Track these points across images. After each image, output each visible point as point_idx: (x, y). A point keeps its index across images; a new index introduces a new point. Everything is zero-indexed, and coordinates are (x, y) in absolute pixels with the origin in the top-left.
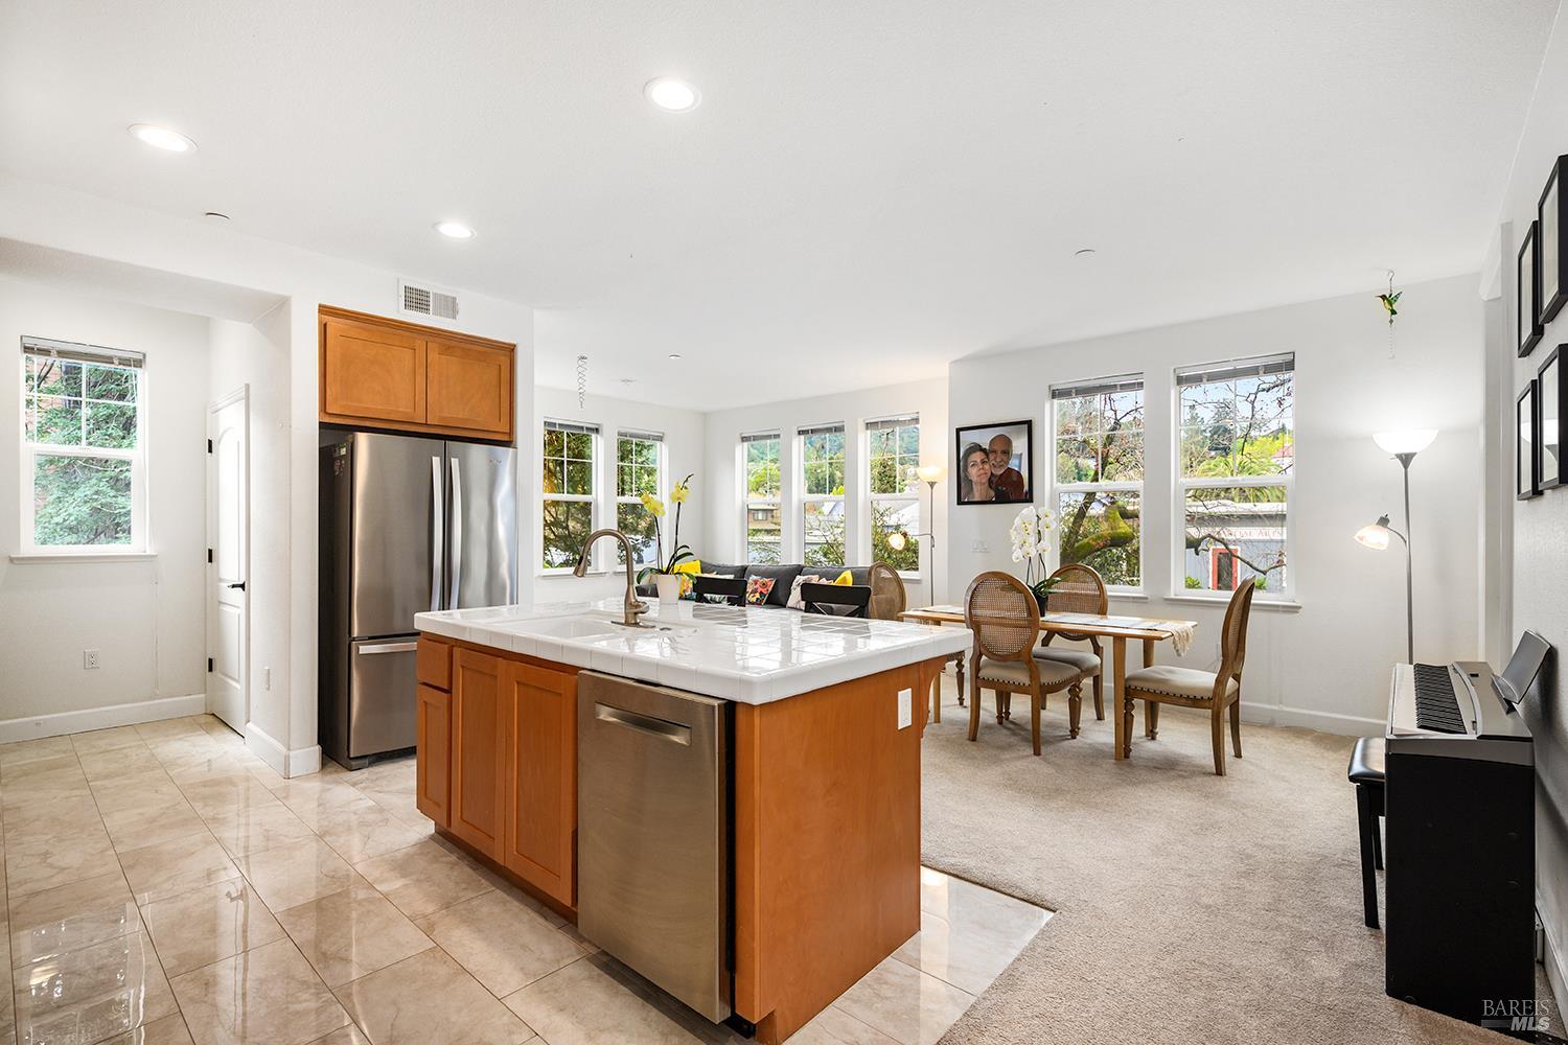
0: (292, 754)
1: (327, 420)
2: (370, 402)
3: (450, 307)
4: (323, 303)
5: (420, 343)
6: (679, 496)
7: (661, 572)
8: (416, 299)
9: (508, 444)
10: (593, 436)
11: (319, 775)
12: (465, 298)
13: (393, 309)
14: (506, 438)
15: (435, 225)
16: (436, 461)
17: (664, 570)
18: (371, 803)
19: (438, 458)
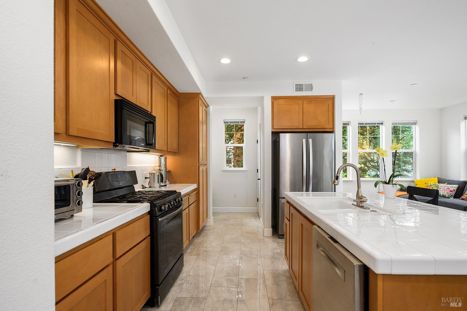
0: (265, 229)
1: (274, 131)
2: (286, 124)
3: (310, 87)
4: (272, 96)
5: (301, 102)
6: (396, 147)
7: (386, 183)
8: (299, 88)
9: (332, 132)
10: (381, 126)
11: (271, 237)
12: (315, 83)
13: (292, 92)
14: (331, 130)
15: (296, 59)
16: (304, 141)
17: (387, 182)
18: (279, 251)
19: (305, 139)
